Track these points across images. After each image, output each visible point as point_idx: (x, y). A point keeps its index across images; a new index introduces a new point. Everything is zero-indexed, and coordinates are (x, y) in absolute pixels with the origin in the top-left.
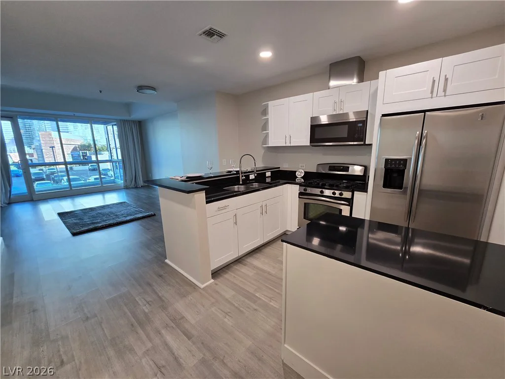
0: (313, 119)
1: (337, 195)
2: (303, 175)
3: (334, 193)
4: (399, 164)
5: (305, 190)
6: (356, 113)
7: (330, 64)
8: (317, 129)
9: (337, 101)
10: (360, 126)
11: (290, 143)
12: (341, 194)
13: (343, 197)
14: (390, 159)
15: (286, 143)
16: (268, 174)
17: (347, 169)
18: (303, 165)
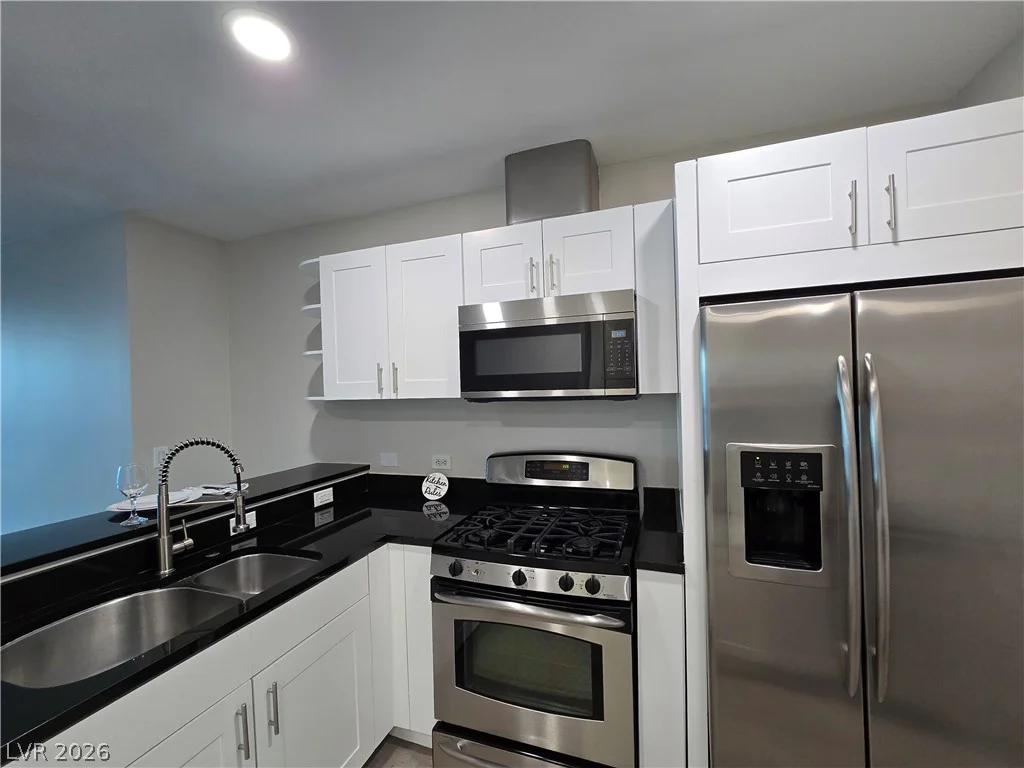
0: (467, 313)
1: (579, 590)
2: (444, 490)
3: (566, 583)
4: (797, 473)
5: (456, 569)
6: (610, 296)
7: (508, 159)
8: (481, 347)
9: (537, 259)
10: (619, 339)
11: (396, 390)
12: (593, 586)
13: (600, 595)
14: (758, 454)
15: (381, 390)
16: (323, 497)
17: (582, 471)
18: (441, 457)
